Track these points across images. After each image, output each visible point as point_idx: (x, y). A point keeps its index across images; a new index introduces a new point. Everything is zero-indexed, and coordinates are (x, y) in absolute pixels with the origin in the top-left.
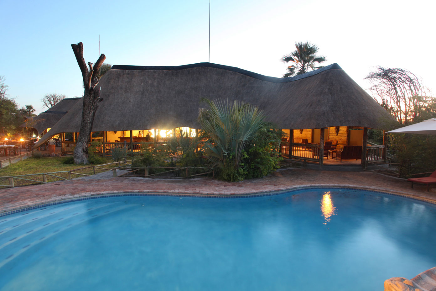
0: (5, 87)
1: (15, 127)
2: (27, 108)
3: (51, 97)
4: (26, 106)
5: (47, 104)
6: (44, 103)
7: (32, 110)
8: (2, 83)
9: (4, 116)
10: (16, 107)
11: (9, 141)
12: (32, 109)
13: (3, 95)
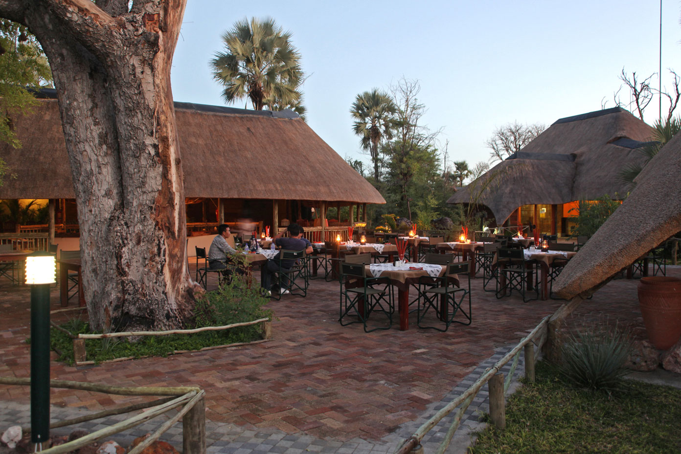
0: (419, 107)
1: (436, 203)
2: (457, 169)
3: (509, 134)
4: (455, 164)
5: (500, 153)
6: (493, 151)
7: (466, 172)
8: (414, 98)
9: (414, 179)
10: (436, 163)
11: (421, 241)
12: (467, 169)
13: (413, 128)
